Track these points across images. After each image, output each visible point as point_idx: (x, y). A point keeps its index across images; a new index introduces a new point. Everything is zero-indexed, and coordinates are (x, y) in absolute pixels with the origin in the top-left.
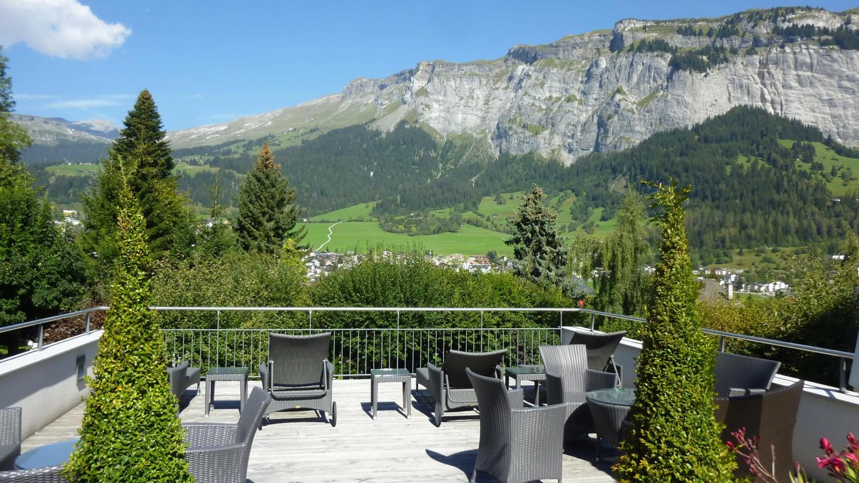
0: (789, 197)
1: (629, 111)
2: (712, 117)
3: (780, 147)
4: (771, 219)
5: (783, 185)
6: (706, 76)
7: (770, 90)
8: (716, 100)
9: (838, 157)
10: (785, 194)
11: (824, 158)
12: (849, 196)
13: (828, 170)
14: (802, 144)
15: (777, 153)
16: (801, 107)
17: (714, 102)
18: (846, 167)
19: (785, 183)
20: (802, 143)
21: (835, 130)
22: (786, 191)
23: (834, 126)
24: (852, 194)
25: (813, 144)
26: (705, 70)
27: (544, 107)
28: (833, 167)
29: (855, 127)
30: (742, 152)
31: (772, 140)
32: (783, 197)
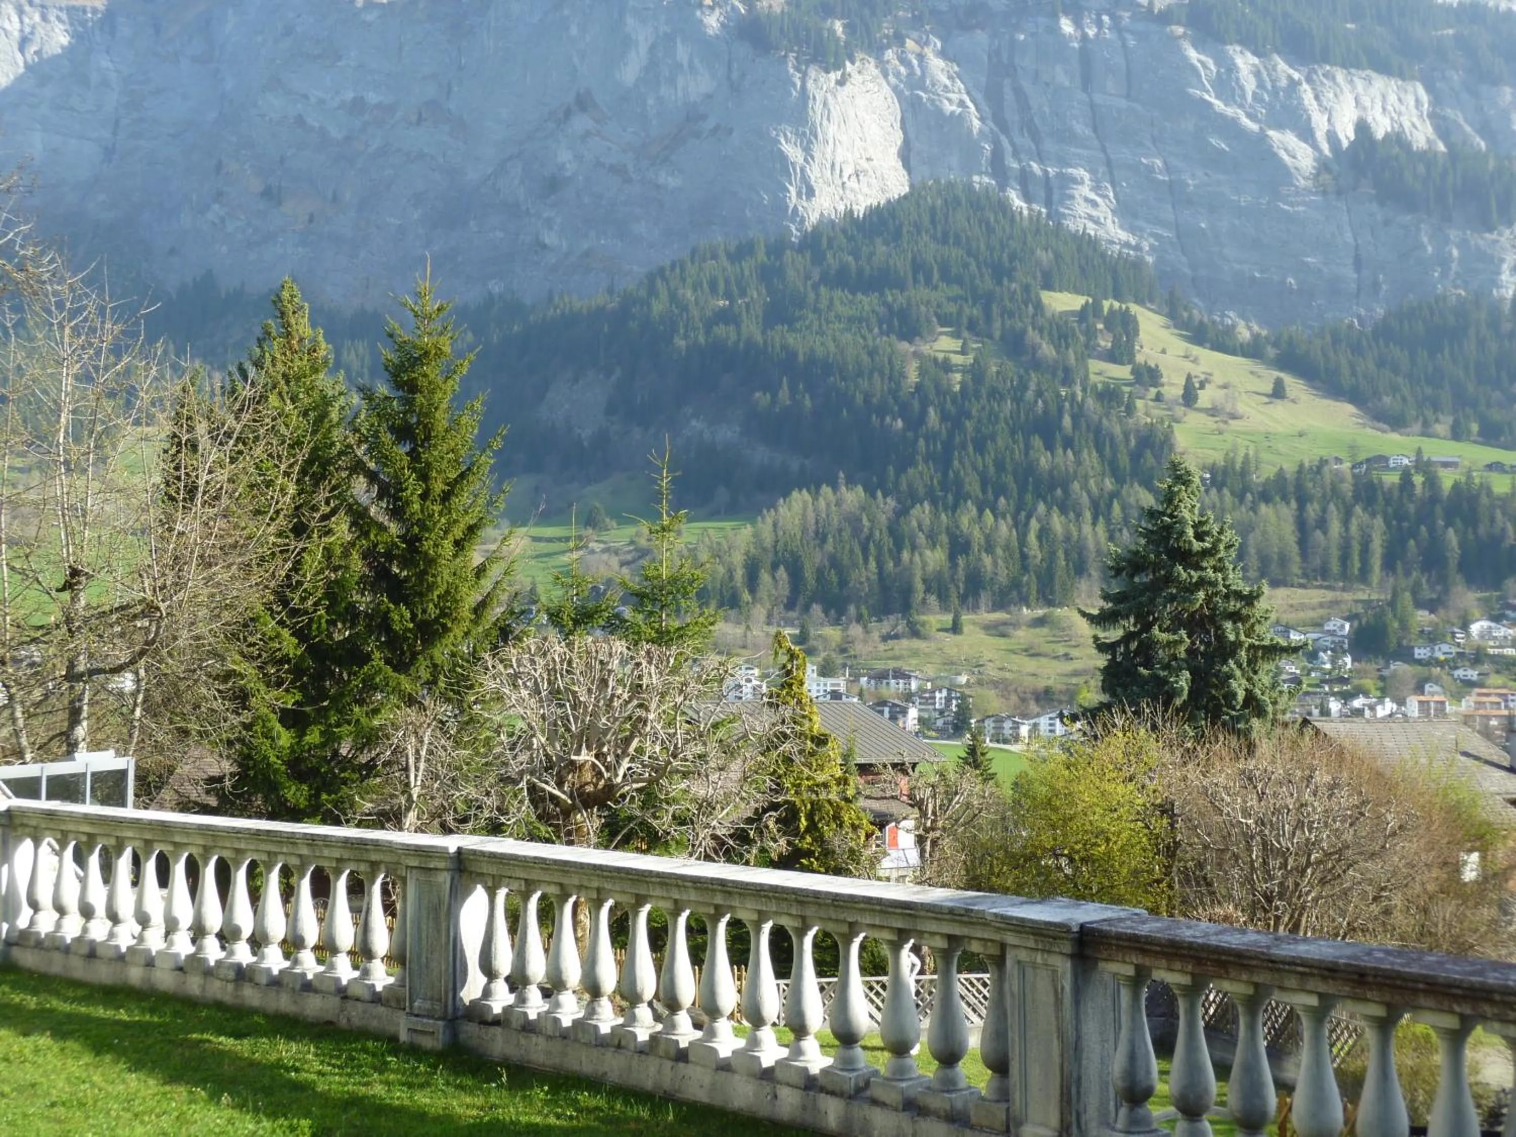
0: (1079, 463)
1: (613, 169)
2: (860, 210)
3: (1048, 314)
4: (1034, 525)
5: (1060, 428)
6: (841, 83)
7: (1018, 140)
8: (869, 159)
9: (1196, 350)
10: (1070, 453)
11: (1164, 352)
12: (1233, 462)
13: (1173, 389)
14: (1106, 310)
15: (1041, 331)
16: (1099, 200)
17: (865, 165)
18: (1218, 379)
19: (1067, 421)
20: (1106, 304)
21: (1187, 270)
22: (1068, 443)
23: (1184, 259)
24: (1239, 460)
25: (1134, 308)
26: (838, 66)
27: (336, 133)
28: (1189, 378)
29: (1237, 266)
30: (944, 321)
31: (1027, 288)
32: (1065, 459)
